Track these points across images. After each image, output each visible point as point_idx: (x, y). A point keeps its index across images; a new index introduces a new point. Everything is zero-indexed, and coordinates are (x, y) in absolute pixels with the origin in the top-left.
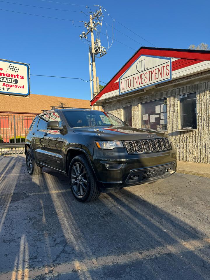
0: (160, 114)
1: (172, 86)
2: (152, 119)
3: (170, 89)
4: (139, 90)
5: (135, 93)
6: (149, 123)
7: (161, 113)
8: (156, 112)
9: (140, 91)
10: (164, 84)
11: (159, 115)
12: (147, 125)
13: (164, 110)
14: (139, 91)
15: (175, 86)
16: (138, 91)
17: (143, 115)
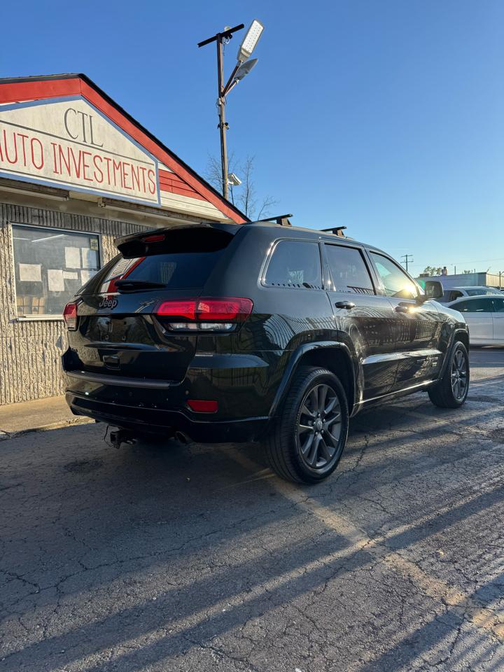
0: (78, 271)
1: (114, 211)
2: (55, 283)
3: (111, 218)
4: (50, 188)
5: (34, 191)
6: (45, 291)
7: (82, 269)
8: (69, 264)
9: (56, 191)
10: (125, 204)
11: (77, 274)
12: (34, 299)
13: (89, 262)
14: (52, 191)
15: (122, 215)
16: (45, 189)
17: (22, 266)
